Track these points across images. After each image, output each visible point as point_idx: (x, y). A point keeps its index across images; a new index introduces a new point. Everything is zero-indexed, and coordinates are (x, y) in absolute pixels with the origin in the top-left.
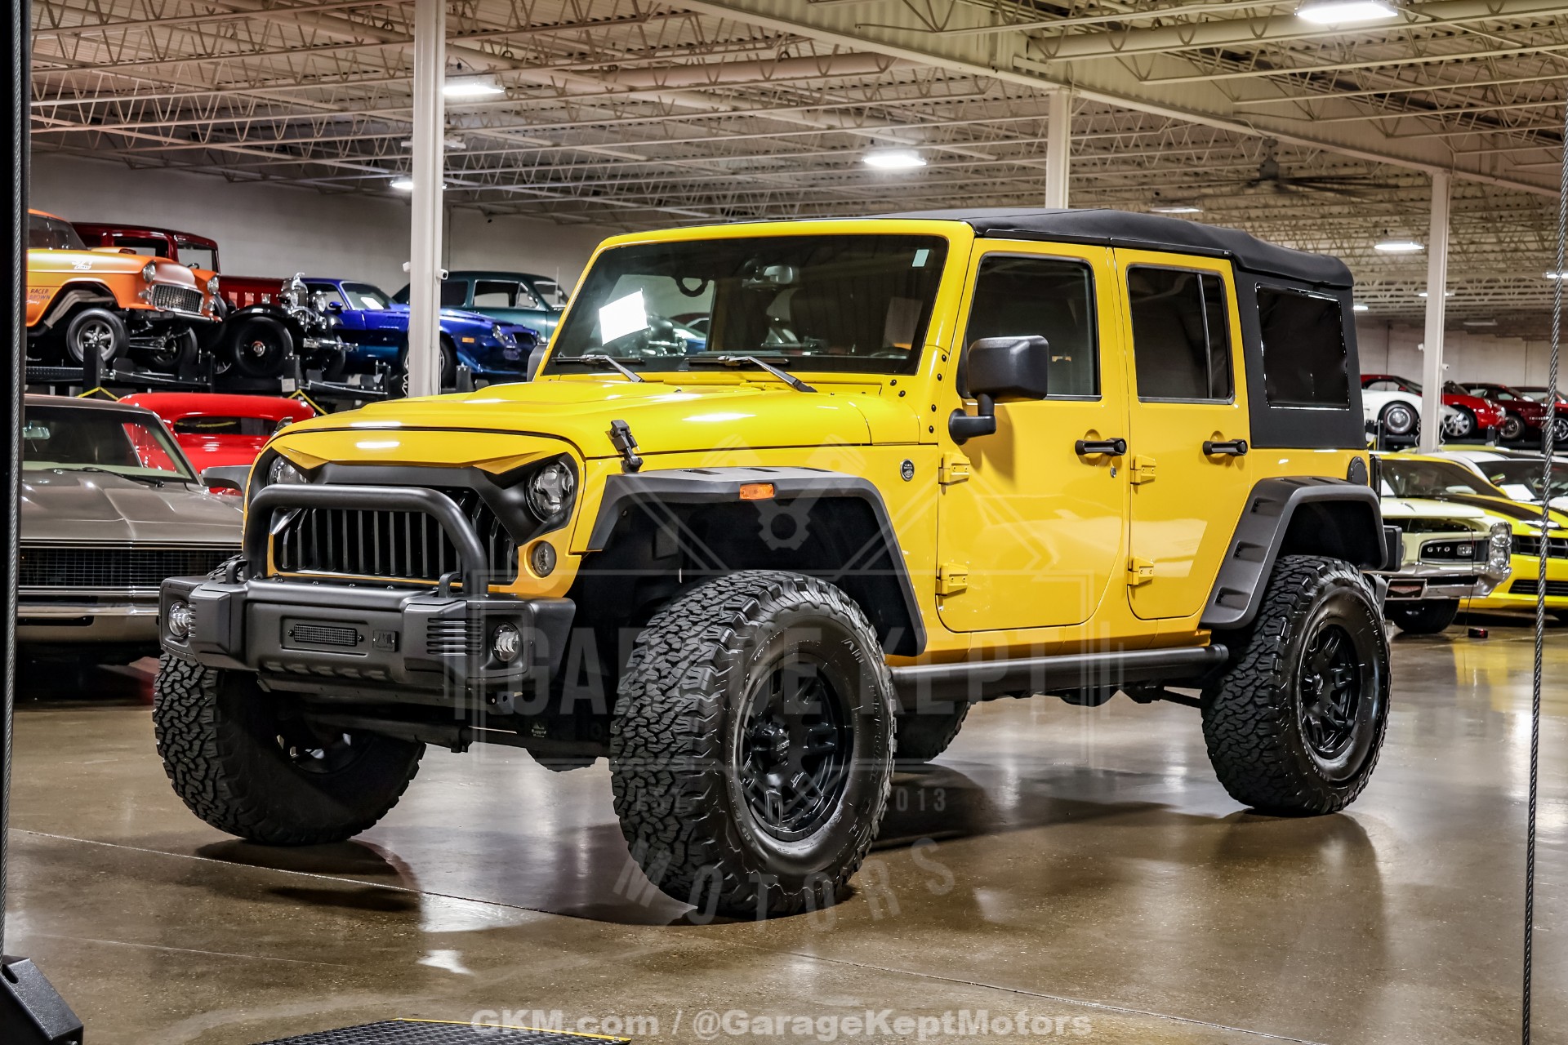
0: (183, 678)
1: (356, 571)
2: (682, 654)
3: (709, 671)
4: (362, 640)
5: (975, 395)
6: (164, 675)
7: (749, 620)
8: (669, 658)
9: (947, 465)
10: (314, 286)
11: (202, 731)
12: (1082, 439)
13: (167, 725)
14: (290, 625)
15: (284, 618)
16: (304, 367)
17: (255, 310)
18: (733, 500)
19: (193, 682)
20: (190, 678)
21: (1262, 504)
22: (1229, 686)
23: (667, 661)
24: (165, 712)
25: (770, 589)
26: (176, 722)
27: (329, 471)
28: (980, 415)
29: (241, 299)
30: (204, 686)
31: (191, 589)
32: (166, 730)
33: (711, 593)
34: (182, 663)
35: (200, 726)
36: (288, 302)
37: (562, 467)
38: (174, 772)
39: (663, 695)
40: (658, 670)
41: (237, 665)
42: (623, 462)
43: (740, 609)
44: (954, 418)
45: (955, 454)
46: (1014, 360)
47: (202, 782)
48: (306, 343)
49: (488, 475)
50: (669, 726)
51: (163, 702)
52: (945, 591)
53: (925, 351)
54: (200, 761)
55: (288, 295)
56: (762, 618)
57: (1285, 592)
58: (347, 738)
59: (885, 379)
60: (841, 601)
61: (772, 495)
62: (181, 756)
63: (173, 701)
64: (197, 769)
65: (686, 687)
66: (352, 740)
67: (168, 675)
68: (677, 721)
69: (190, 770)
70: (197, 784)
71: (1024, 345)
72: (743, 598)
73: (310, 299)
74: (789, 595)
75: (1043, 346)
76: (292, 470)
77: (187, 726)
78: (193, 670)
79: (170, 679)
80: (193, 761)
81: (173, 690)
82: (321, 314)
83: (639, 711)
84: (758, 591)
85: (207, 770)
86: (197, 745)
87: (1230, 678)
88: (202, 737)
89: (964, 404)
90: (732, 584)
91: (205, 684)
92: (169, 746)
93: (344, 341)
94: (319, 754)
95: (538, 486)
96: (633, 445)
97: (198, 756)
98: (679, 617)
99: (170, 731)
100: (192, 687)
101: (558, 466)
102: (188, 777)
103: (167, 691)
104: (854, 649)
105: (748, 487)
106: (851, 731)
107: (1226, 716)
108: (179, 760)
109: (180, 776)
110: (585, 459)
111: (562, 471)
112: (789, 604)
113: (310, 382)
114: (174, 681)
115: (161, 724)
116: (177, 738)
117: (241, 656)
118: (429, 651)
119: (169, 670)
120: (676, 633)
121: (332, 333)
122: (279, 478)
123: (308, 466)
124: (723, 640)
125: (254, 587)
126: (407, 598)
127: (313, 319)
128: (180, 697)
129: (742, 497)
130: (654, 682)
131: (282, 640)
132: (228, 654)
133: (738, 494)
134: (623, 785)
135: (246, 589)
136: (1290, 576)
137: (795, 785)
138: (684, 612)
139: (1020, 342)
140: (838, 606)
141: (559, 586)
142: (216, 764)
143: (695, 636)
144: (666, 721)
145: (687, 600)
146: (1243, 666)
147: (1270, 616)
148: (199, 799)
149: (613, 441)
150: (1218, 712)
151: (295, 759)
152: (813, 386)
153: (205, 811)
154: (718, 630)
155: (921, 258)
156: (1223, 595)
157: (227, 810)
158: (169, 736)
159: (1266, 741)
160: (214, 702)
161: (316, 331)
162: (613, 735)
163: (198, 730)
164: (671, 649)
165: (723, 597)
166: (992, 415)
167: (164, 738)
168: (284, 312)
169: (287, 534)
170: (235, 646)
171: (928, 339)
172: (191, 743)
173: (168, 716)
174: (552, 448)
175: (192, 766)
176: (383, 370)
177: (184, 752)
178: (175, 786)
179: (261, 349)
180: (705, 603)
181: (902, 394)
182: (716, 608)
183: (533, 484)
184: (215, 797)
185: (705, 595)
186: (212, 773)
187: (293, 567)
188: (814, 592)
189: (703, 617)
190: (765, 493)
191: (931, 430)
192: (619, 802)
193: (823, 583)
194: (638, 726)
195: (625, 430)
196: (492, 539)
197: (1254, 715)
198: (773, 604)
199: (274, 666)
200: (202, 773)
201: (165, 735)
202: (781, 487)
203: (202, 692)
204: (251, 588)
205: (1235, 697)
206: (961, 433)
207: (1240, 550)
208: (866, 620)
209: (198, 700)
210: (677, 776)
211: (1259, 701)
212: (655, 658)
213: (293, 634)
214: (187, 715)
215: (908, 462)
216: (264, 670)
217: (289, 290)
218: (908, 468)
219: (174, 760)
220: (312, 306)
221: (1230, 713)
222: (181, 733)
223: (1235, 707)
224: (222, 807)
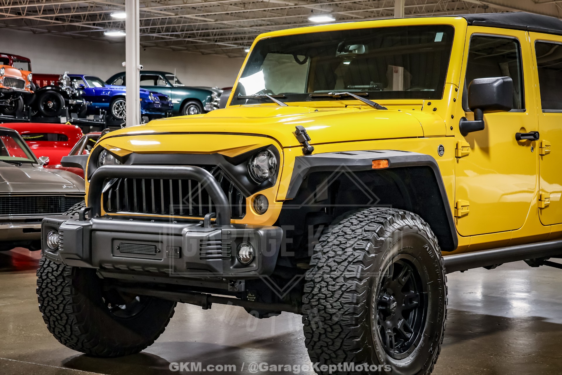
0: (53, 271)
1: (150, 211)
2: (344, 257)
3: (361, 267)
4: (159, 252)
5: (473, 109)
6: (42, 269)
7: (379, 237)
8: (336, 260)
9: (460, 147)
10: (72, 77)
11: (64, 299)
12: (518, 132)
13: (45, 296)
14: (117, 243)
15: (113, 239)
16: (70, 112)
17: (48, 88)
18: (368, 169)
19: (59, 273)
20: (57, 270)
23: (334, 261)
24: (43, 289)
25: (388, 219)
26: (50, 294)
27: (133, 157)
28: (475, 120)
29: (42, 83)
30: (65, 275)
31: (60, 224)
32: (44, 298)
33: (355, 222)
34: (52, 263)
35: (63, 296)
36: (62, 84)
37: (269, 153)
38: (49, 321)
39: (334, 281)
40: (330, 267)
41: (88, 266)
42: (303, 150)
43: (375, 231)
44: (461, 122)
45: (463, 141)
46: (495, 90)
47: (64, 326)
48: (70, 101)
49: (226, 158)
50: (339, 299)
51: (42, 283)
52: (460, 215)
53: (446, 86)
54: (63, 315)
55: (62, 81)
56: (386, 236)
58: (138, 298)
59: (425, 102)
60: (422, 224)
61: (387, 166)
62: (52, 312)
63: (48, 283)
64: (61, 320)
65: (347, 276)
66: (140, 299)
67: (45, 269)
68: (343, 296)
69: (57, 320)
70: (61, 327)
71: (500, 81)
72: (375, 225)
73: (71, 83)
74: (398, 222)
75: (509, 82)
76: (112, 157)
77: (56, 296)
78: (58, 266)
79: (46, 271)
80: (59, 315)
81: (48, 277)
82: (76, 89)
83: (320, 290)
84: (382, 220)
85: (67, 320)
86: (61, 307)
88: (64, 302)
89: (466, 114)
90: (366, 216)
91: (66, 274)
92: (46, 307)
93: (86, 101)
94: (124, 307)
95: (255, 163)
96: (308, 139)
97: (63, 312)
98: (338, 236)
99: (47, 299)
100: (58, 276)
101: (266, 152)
102: (56, 323)
103: (44, 277)
104: (429, 250)
105: (376, 162)
106: (427, 295)
108: (51, 315)
109: (52, 323)
110: (283, 148)
111: (270, 156)
112: (399, 226)
113: (73, 118)
114: (48, 272)
115: (41, 295)
116: (50, 303)
117: (89, 260)
118: (201, 258)
119: (45, 266)
120: (338, 245)
121: (80, 97)
122: (104, 162)
123: (121, 155)
124: (367, 249)
125: (95, 222)
126: (186, 229)
127: (73, 91)
128: (52, 281)
129: (373, 168)
130: (328, 274)
131: (112, 252)
132: (82, 259)
133: (371, 166)
134: (311, 332)
135: (91, 223)
137: (399, 327)
138: (341, 233)
139: (498, 80)
140: (421, 227)
141: (271, 219)
142: (72, 317)
143: (350, 247)
144: (337, 296)
145: (341, 226)
148: (63, 335)
149: (297, 138)
151: (111, 310)
152: (385, 106)
153: (65, 341)
154: (364, 243)
155: (439, 37)
157: (78, 341)
158: (46, 302)
160: (71, 283)
161: (74, 97)
162: (303, 304)
163: (62, 299)
164: (336, 255)
165: (363, 224)
166: (482, 120)
167: (43, 303)
168: (61, 88)
169: (110, 192)
170: (86, 255)
171: (447, 80)
172: (58, 305)
173: (45, 291)
174: (263, 142)
175: (59, 318)
176: (103, 113)
177: (54, 310)
178: (49, 328)
179: (51, 104)
180: (353, 227)
181: (435, 110)
182: (360, 230)
183: (252, 163)
184: (71, 334)
185: (352, 223)
186: (70, 322)
187: (114, 210)
188: (409, 220)
189: (354, 236)
190: (384, 165)
191: (452, 129)
192: (309, 340)
193: (413, 214)
194: (319, 299)
195: (303, 131)
196: (230, 194)
198: (391, 227)
199: (108, 266)
200: (64, 322)
201: (43, 301)
202: (392, 161)
203: (64, 278)
204: (94, 223)
206: (465, 130)
208: (433, 234)
209: (62, 282)
210: (344, 327)
212: (327, 260)
213: (119, 248)
214: (56, 291)
215: (441, 146)
216: (103, 269)
217: (62, 79)
219: (49, 314)
220: (72, 86)
222: (53, 300)
224: (75, 339)
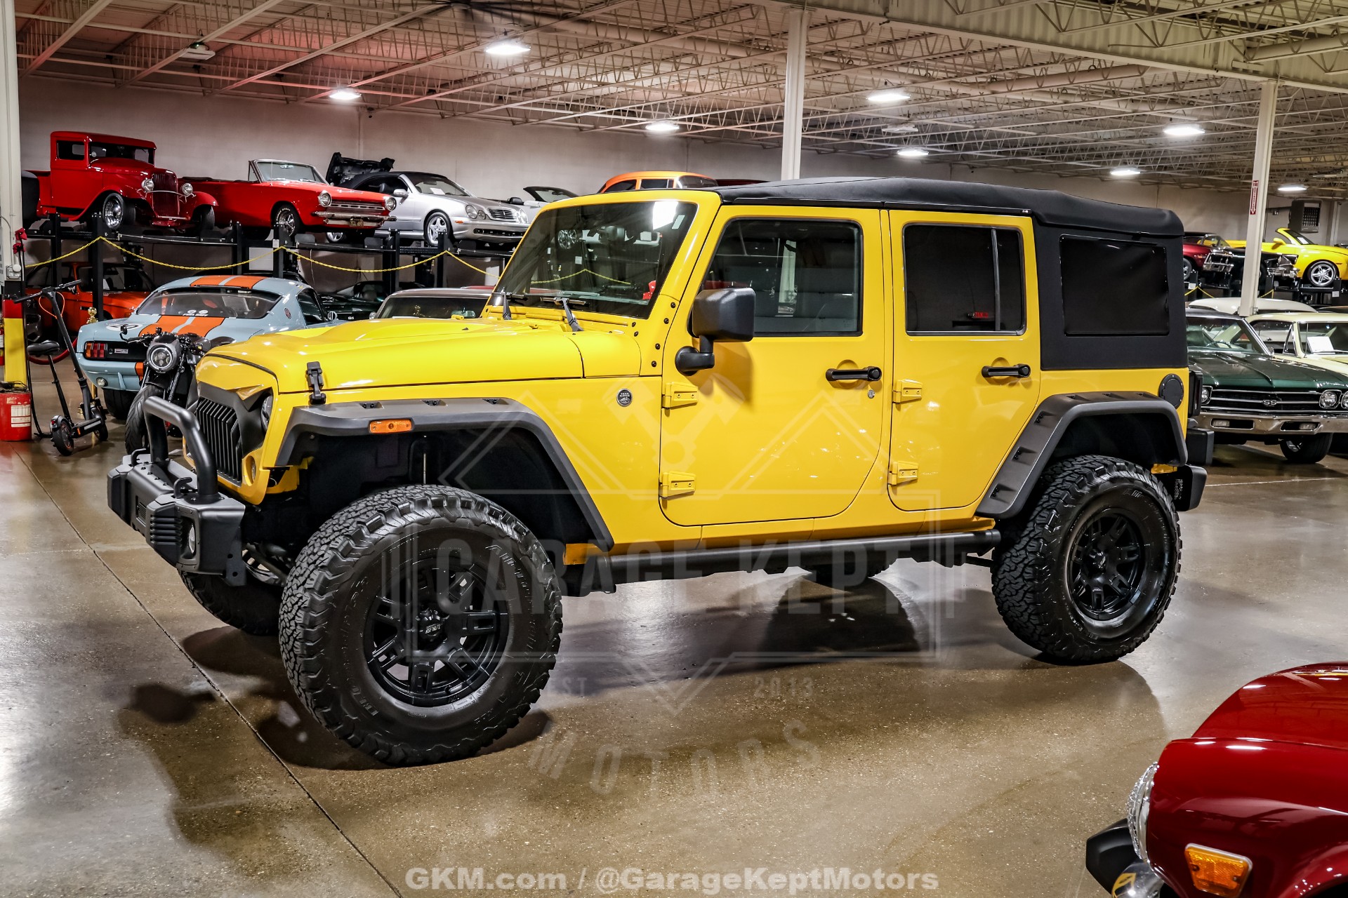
5: (700, 335)
9: (671, 393)
12: (833, 368)
18: (362, 433)
21: (1045, 417)
22: (1008, 560)
28: (701, 352)
42: (310, 397)
44: (681, 354)
45: (684, 383)
46: (723, 309)
49: (241, 400)
52: (666, 494)
53: (658, 299)
57: (1060, 488)
59: (629, 321)
61: (408, 429)
71: (733, 296)
75: (748, 297)
87: (1009, 555)
89: (692, 342)
96: (321, 383)
105: (381, 423)
107: (1005, 585)
110: (281, 394)
111: (269, 400)
129: (372, 432)
133: (368, 429)
136: (1069, 475)
139: (731, 294)
146: (1018, 547)
147: (1044, 508)
149: (307, 379)
150: (1000, 579)
156: (998, 489)
159: (1032, 608)
166: (711, 353)
181: (638, 333)
191: (654, 364)
197: (1023, 587)
198: (399, 519)
205: (1011, 571)
206: (686, 366)
207: (1019, 454)
211: (1026, 576)
215: (625, 391)
218: (625, 398)
221: (1008, 582)
223: (1011, 578)
